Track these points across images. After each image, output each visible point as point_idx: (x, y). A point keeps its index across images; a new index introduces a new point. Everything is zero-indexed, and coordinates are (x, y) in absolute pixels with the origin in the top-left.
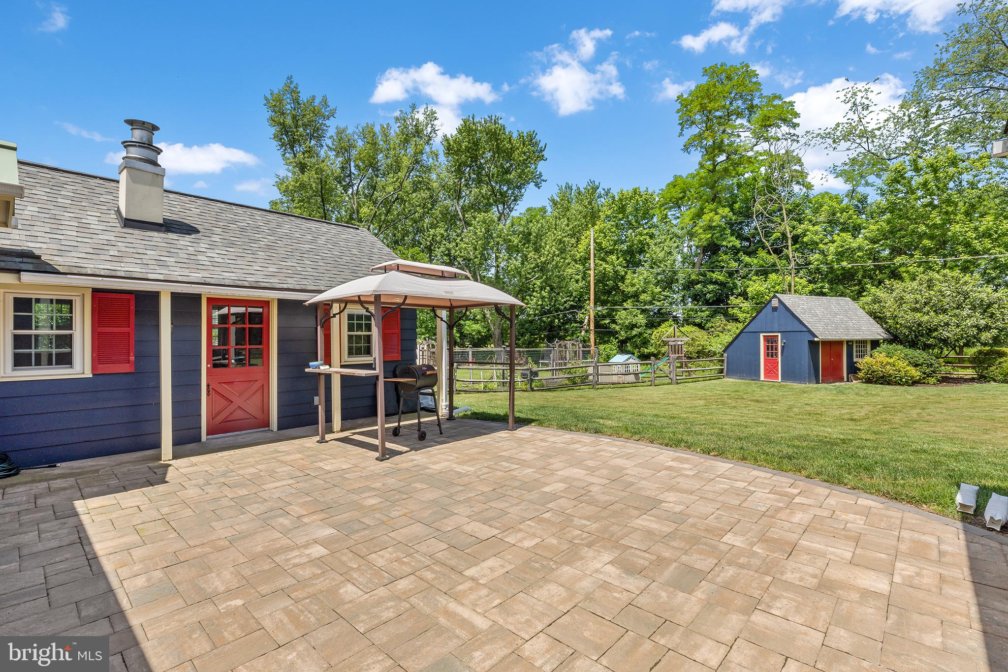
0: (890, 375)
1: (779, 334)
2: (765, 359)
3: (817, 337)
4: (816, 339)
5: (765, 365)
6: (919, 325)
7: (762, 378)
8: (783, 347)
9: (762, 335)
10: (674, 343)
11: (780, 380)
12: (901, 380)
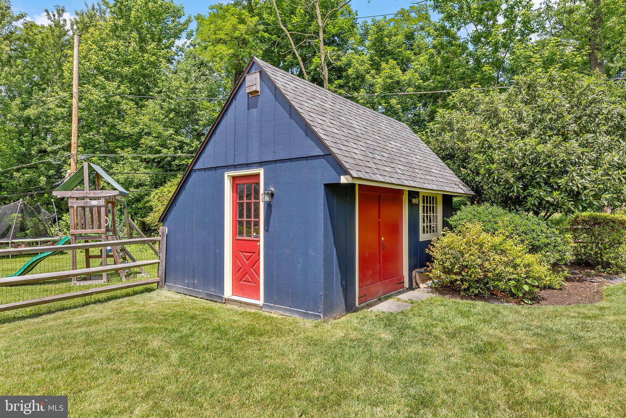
0: (499, 277)
1: (261, 171)
2: (235, 241)
3: (346, 172)
4: (344, 180)
5: (235, 257)
6: (535, 162)
7: (228, 292)
8: (269, 206)
9: (227, 176)
10: (81, 203)
11: (261, 302)
12: (518, 287)
